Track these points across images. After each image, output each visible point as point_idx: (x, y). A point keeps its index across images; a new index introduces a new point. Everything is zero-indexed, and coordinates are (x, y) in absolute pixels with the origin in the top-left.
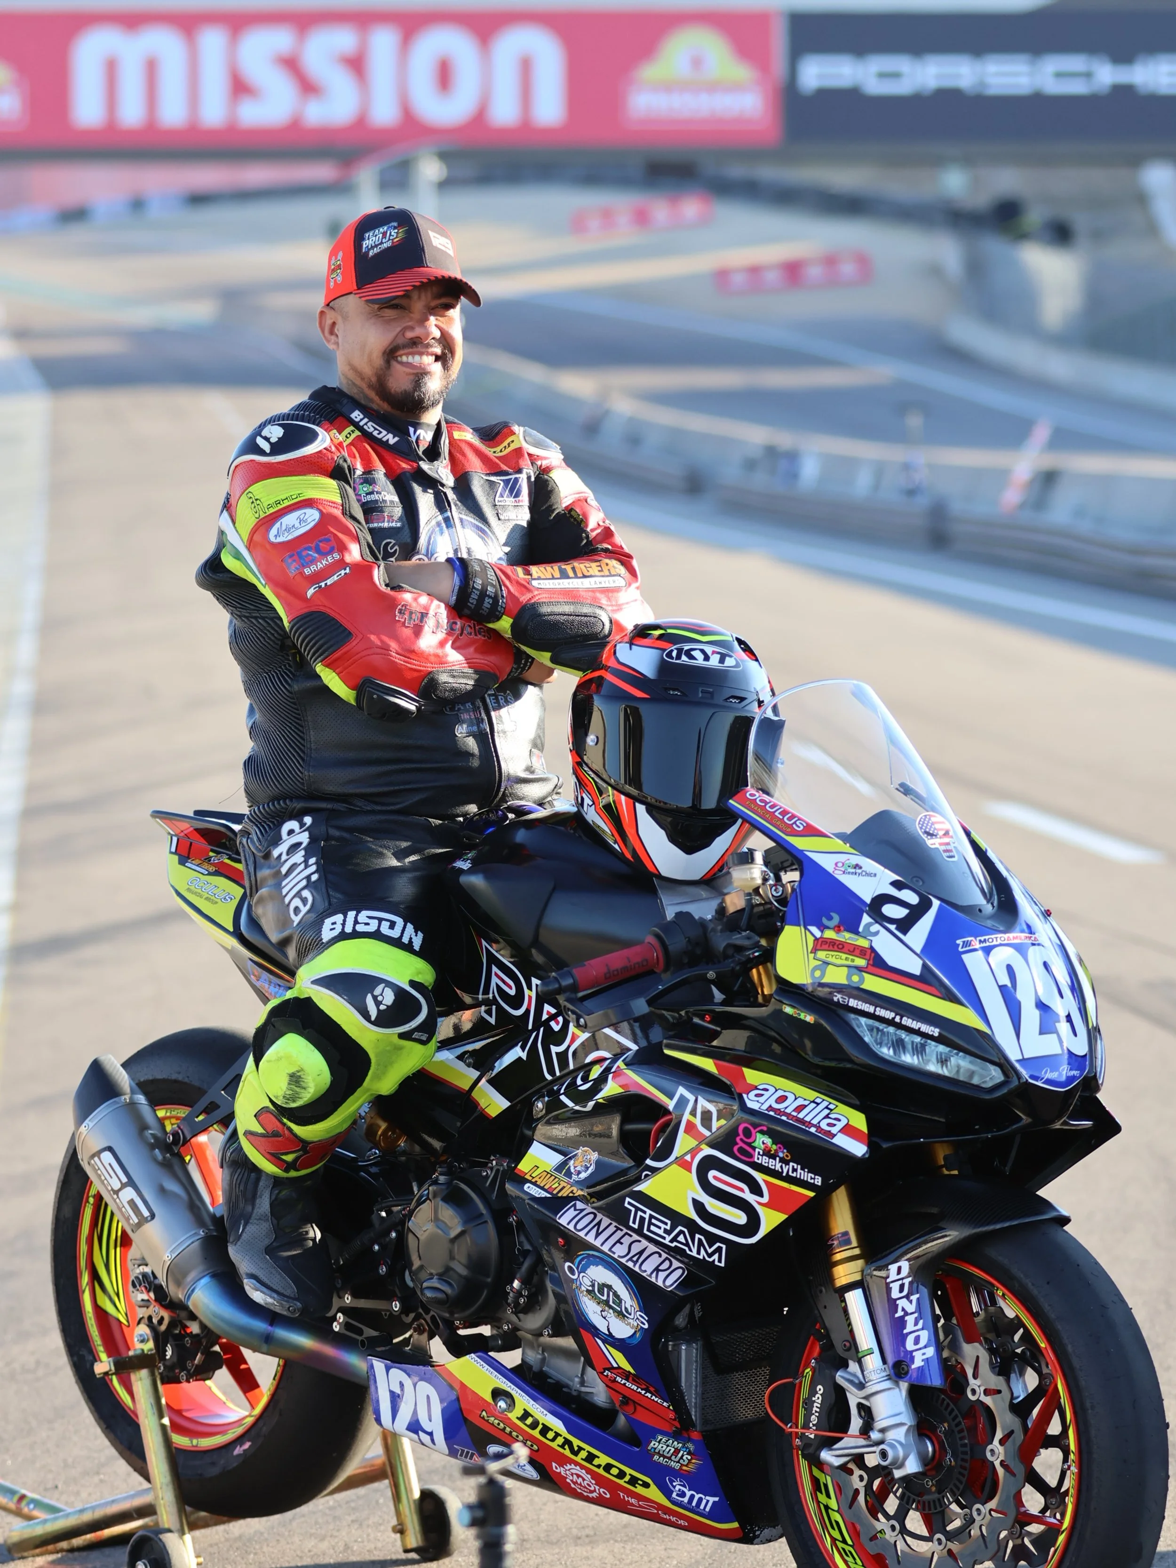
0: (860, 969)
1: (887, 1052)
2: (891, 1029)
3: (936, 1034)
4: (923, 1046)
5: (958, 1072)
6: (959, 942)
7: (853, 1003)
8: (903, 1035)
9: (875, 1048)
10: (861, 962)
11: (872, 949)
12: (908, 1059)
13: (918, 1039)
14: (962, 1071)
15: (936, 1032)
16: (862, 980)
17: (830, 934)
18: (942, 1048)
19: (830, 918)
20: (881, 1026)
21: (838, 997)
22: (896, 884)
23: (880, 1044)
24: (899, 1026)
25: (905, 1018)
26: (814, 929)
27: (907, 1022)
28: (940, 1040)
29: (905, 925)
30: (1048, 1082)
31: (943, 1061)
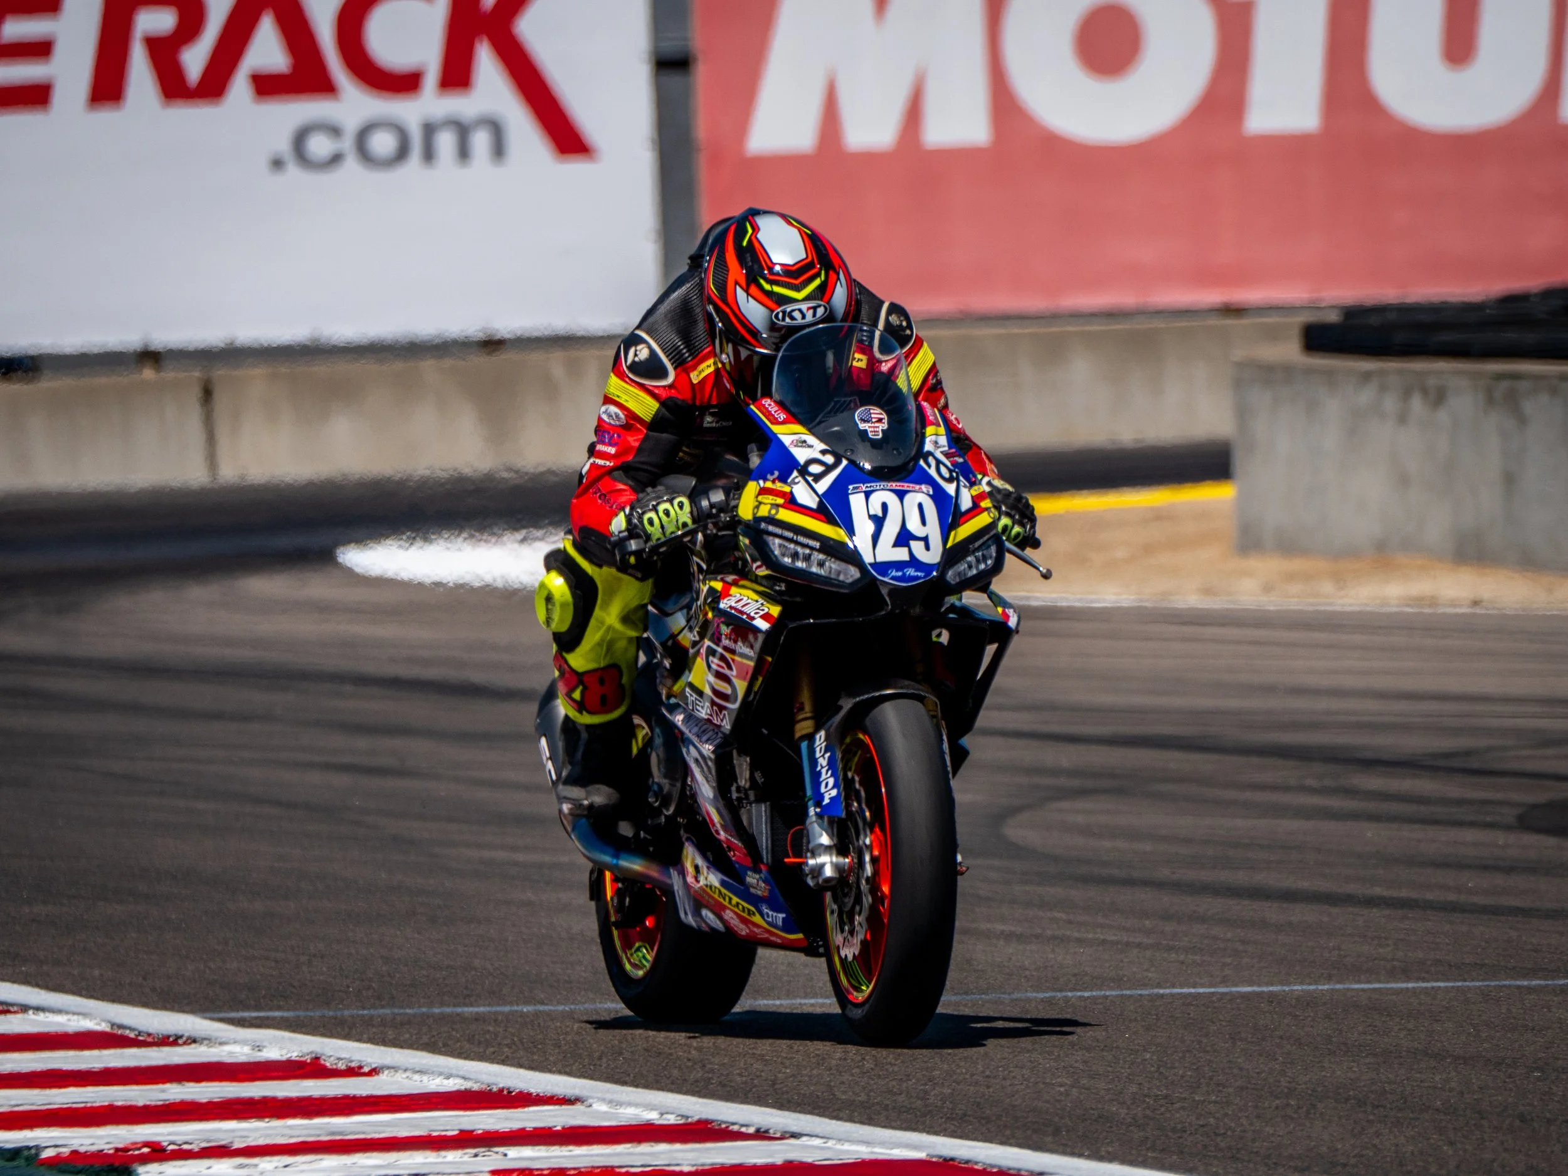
0: (778, 506)
1: (787, 560)
2: (792, 546)
3: (818, 547)
4: (810, 555)
5: (830, 572)
6: (851, 487)
7: (771, 528)
8: (799, 549)
9: (780, 558)
10: (780, 501)
11: (791, 493)
12: (800, 564)
13: (807, 551)
14: (833, 571)
15: (817, 545)
16: (777, 512)
17: (769, 485)
18: (821, 556)
19: (772, 474)
20: (786, 544)
21: (763, 525)
22: (824, 452)
23: (783, 555)
24: (797, 543)
25: (799, 537)
26: (761, 482)
27: (801, 539)
28: (820, 551)
29: (818, 478)
30: (893, 578)
31: (821, 564)
